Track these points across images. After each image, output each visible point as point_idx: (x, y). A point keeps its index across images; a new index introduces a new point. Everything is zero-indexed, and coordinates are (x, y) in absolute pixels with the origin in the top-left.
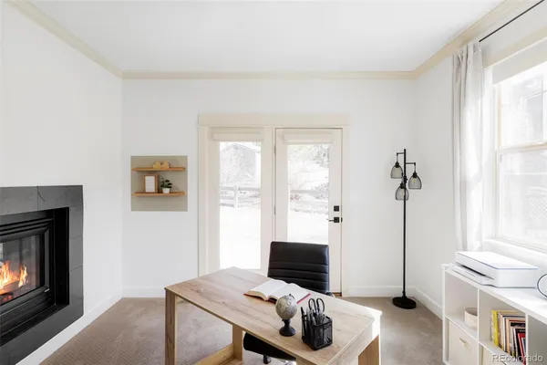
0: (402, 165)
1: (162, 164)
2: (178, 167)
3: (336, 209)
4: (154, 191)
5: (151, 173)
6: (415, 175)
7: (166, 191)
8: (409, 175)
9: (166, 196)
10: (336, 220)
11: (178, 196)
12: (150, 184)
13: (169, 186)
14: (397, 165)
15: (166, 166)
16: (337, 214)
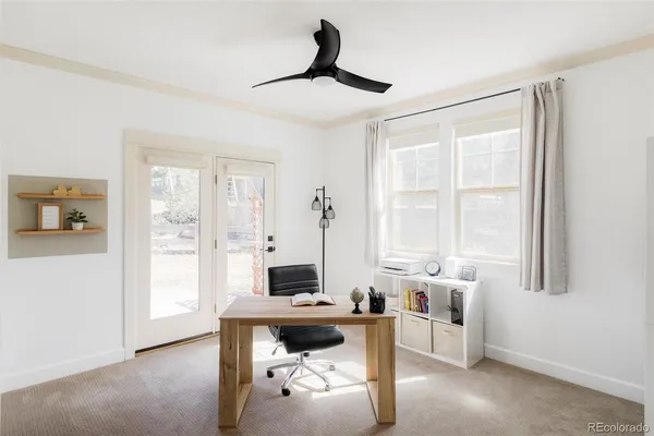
0: (321, 199)
1: (69, 189)
2: (94, 194)
3: (270, 239)
4: (57, 226)
5: (51, 201)
6: (330, 208)
7: (79, 226)
8: (327, 208)
9: (79, 234)
10: (271, 249)
11: (96, 233)
12: (51, 216)
13: (82, 219)
14: (317, 199)
15: (75, 191)
16: (271, 244)
